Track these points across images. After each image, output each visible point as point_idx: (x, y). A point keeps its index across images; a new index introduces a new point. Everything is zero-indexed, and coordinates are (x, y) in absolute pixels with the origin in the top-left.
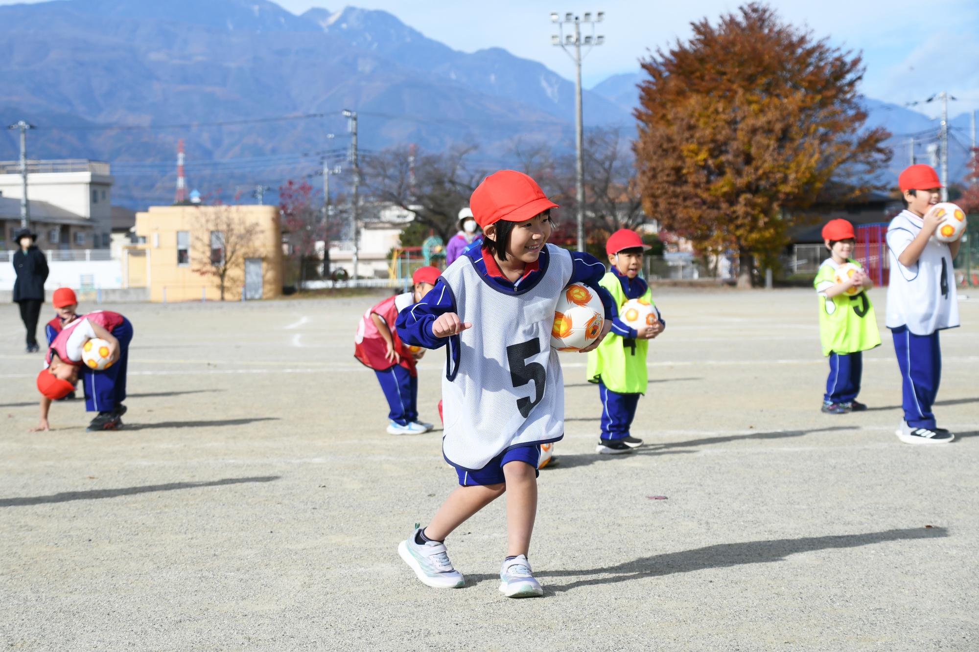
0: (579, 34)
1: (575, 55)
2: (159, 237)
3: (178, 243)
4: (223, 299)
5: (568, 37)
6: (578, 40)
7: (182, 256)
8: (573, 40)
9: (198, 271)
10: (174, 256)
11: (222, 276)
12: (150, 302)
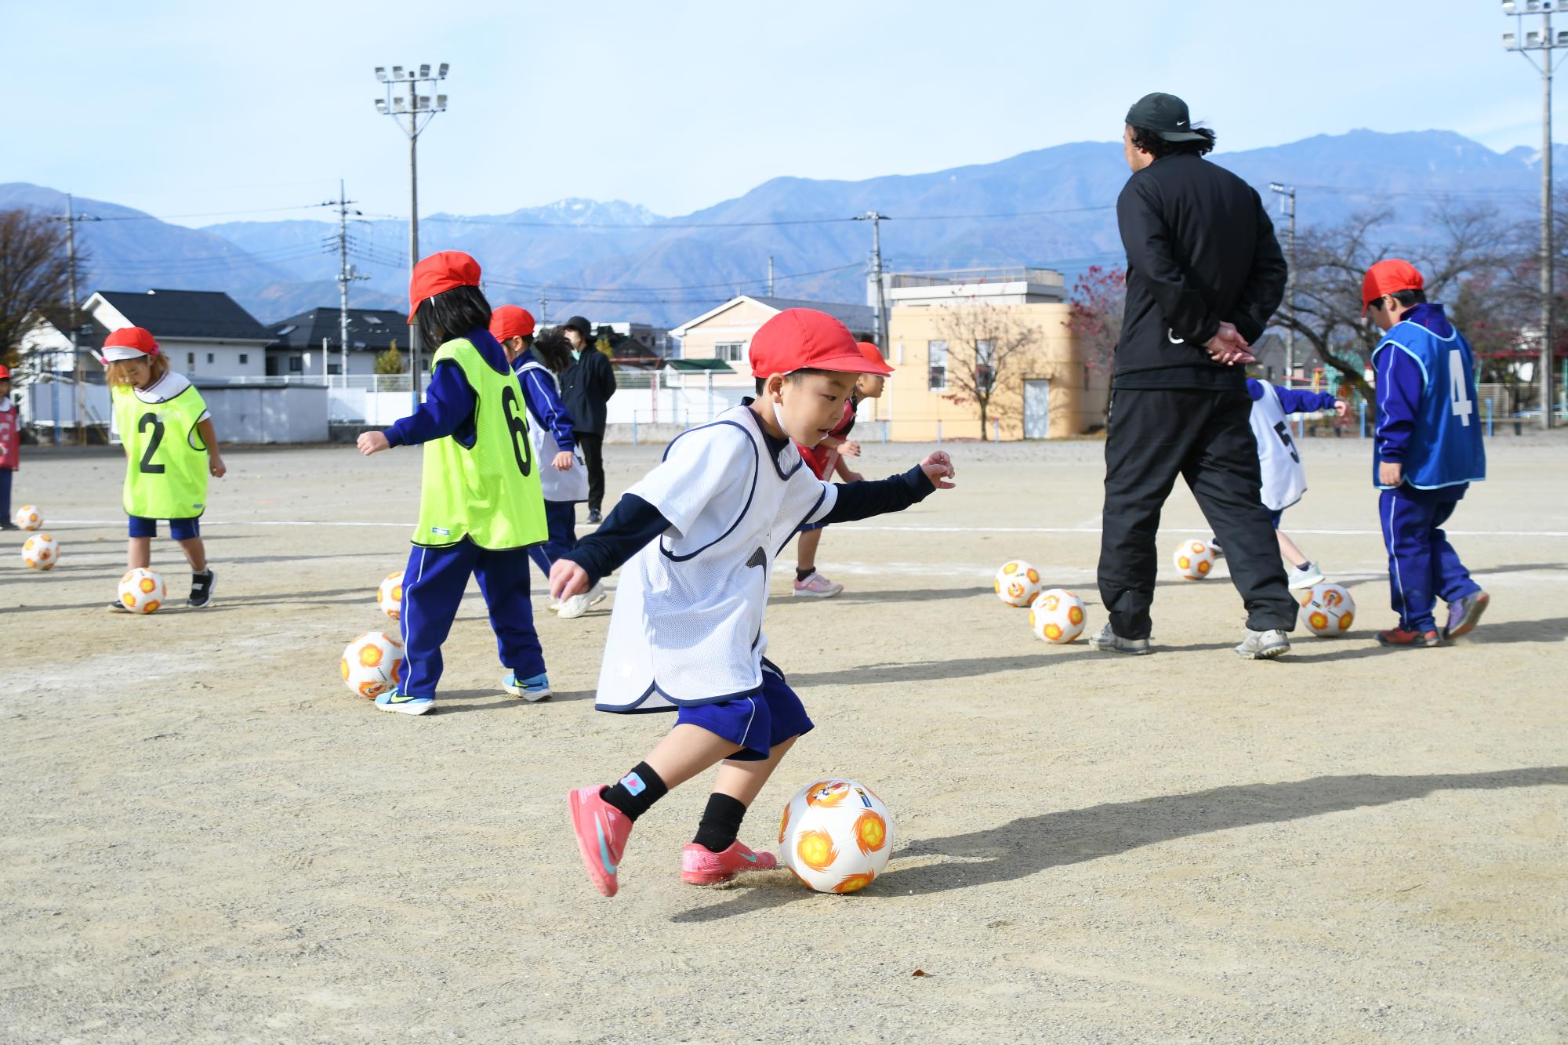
0: (1550, 30)
1: (1543, 65)
2: (903, 348)
3: (930, 362)
4: (984, 438)
5: (1531, 35)
6: (1549, 39)
7: (936, 377)
8: (1540, 39)
9: (950, 397)
10: (924, 374)
11: (984, 402)
12: (888, 442)
